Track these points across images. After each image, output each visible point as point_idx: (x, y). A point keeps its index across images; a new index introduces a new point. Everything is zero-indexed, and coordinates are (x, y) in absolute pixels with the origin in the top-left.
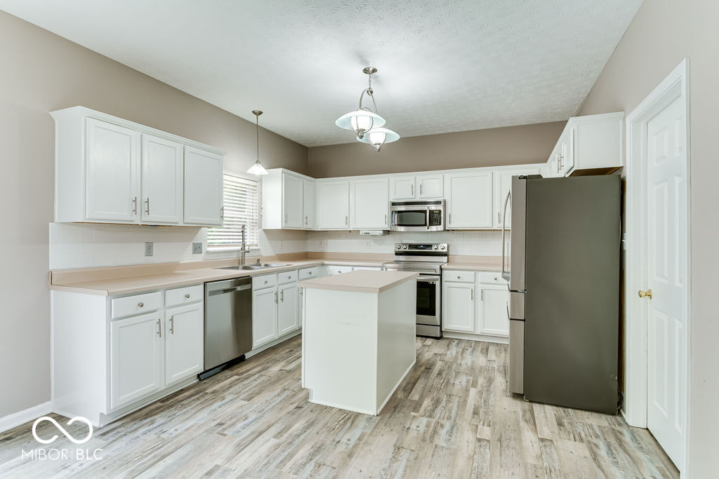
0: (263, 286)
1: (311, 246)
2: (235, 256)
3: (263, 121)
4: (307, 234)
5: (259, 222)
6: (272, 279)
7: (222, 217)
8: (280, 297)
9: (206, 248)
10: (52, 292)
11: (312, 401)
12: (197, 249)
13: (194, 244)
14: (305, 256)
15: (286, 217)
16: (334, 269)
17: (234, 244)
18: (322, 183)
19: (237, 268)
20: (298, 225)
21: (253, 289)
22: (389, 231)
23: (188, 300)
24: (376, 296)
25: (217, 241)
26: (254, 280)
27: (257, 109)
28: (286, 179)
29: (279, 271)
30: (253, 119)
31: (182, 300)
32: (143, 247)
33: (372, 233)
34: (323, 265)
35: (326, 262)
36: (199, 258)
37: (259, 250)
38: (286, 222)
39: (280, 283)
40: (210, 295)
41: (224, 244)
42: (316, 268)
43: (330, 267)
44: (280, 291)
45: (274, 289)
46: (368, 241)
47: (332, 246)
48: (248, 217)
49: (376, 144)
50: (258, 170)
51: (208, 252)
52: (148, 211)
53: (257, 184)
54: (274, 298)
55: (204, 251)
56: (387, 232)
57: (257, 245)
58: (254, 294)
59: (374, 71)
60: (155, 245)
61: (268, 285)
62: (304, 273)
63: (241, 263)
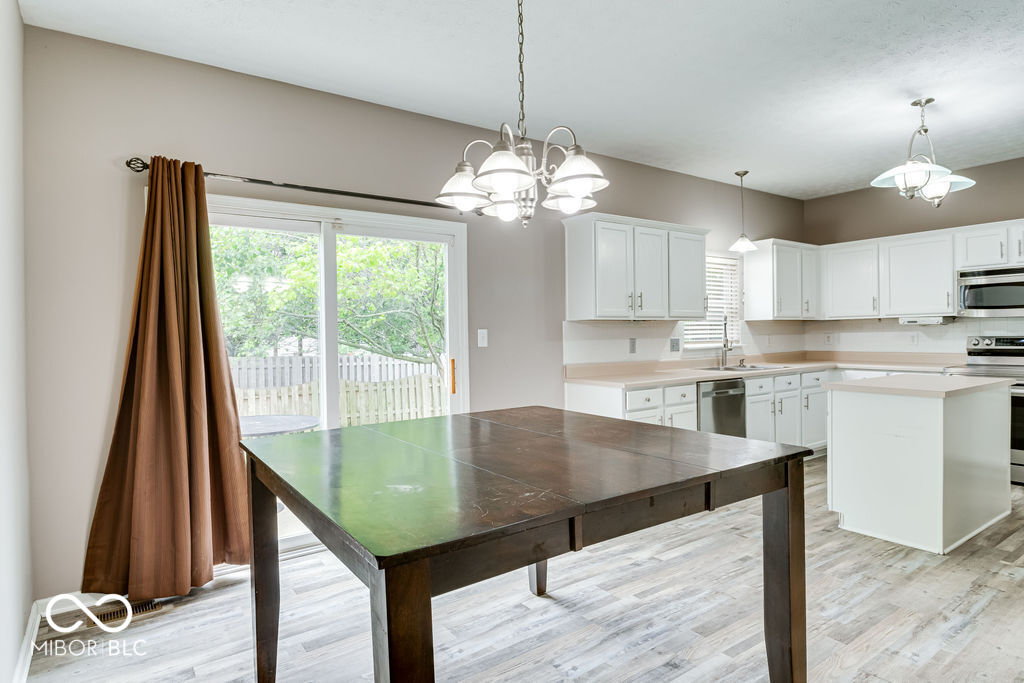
0: (758, 391)
1: (812, 343)
2: (712, 356)
3: (749, 182)
4: (804, 326)
5: (740, 312)
6: (767, 382)
7: (706, 308)
8: (778, 407)
9: (684, 346)
10: (566, 384)
11: (844, 528)
12: (675, 346)
13: (672, 340)
14: (803, 357)
15: (780, 303)
16: (854, 375)
17: (712, 340)
18: (829, 251)
19: (718, 369)
20: (795, 313)
21: (746, 394)
22: (954, 318)
23: (684, 400)
24: (940, 402)
25: (695, 336)
26: (748, 383)
27: (741, 170)
28: (778, 251)
29: (775, 375)
30: (736, 181)
31: (678, 399)
32: (627, 343)
33: (921, 321)
34: (836, 368)
35: (840, 365)
36: (676, 357)
37: (740, 348)
38: (779, 310)
39: (777, 389)
40: (704, 396)
41: (697, 341)
42: (826, 373)
43: (847, 371)
44: (777, 401)
45: (770, 397)
46: (915, 333)
47: (846, 342)
48: (725, 306)
49: (933, 198)
50: (744, 245)
51: (686, 350)
52: (641, 306)
53: (737, 262)
54: (771, 408)
55: (681, 349)
56: (950, 320)
57: (738, 342)
58: (748, 400)
59: (929, 101)
60: (638, 342)
61: (763, 390)
62: (808, 378)
63: (722, 363)
